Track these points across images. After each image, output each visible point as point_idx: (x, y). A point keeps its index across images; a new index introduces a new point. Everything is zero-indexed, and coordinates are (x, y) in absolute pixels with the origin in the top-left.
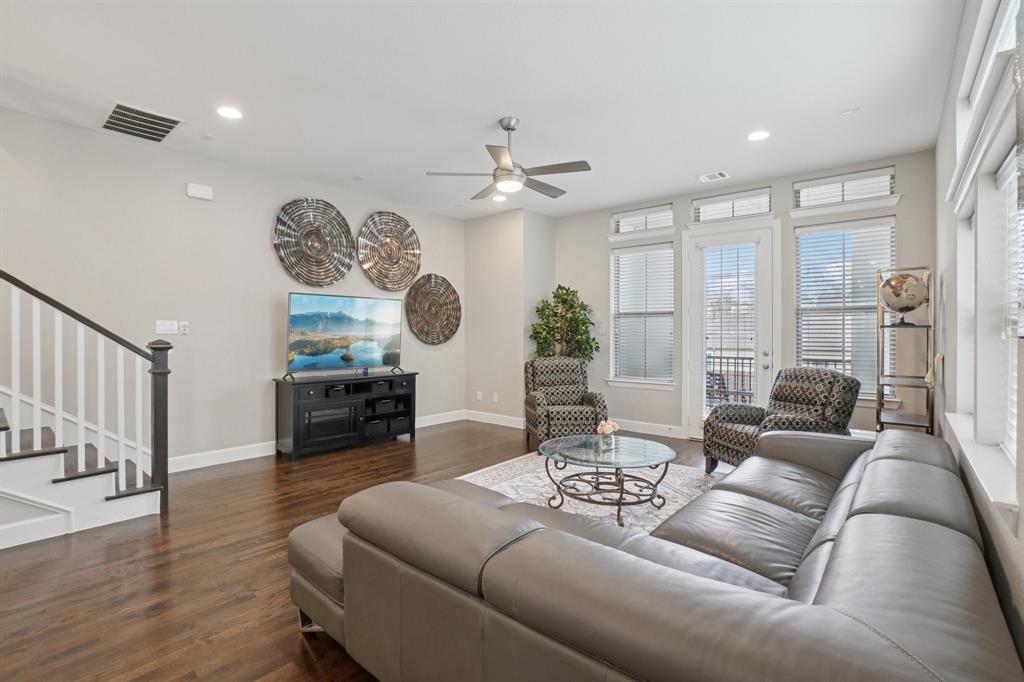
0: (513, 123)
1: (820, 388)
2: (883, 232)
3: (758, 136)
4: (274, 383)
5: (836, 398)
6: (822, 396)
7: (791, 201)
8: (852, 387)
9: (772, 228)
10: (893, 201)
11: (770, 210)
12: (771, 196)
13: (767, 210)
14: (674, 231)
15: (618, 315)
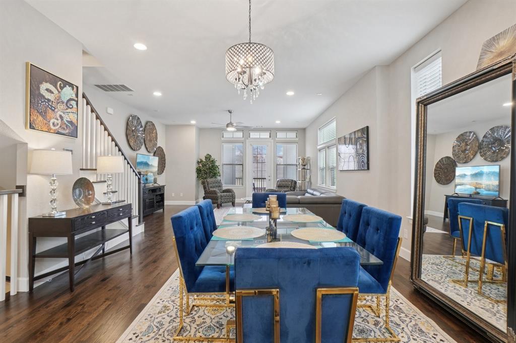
1: (290, 183)
2: (294, 146)
6: (290, 185)
7: (275, 136)
8: (295, 183)
10: (297, 139)
11: (270, 137)
12: (270, 134)
13: (268, 137)
14: (243, 139)
15: (223, 165)
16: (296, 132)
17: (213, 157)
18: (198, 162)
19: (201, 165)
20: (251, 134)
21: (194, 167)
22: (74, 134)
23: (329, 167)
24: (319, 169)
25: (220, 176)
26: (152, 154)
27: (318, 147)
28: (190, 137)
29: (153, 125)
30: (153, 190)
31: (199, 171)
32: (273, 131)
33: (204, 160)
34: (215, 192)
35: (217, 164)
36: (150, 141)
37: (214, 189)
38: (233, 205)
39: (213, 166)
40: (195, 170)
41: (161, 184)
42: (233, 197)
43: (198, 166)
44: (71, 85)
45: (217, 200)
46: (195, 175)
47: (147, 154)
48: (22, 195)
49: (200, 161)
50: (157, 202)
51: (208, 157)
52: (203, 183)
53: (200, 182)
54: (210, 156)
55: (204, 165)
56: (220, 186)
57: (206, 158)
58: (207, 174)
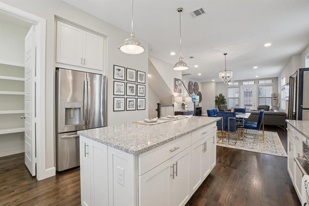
1: (265, 107)
2: (271, 87)
5: (267, 108)
7: (258, 83)
8: (269, 107)
9: (255, 86)
10: (272, 83)
11: (255, 83)
12: (255, 82)
13: (254, 84)
14: (239, 86)
15: (228, 98)
16: (272, 79)
17: (223, 95)
18: (216, 98)
19: (217, 99)
20: (243, 83)
21: (214, 99)
22: (181, 92)
25: (226, 103)
26: (197, 95)
27: (281, 88)
28: (212, 86)
29: (197, 83)
30: (198, 109)
31: (216, 101)
32: (256, 81)
34: (223, 111)
35: (225, 98)
36: (196, 90)
37: (223, 109)
39: (223, 99)
40: (214, 101)
41: (201, 107)
44: (180, 80)
46: (214, 103)
47: (195, 95)
48: (173, 106)
50: (199, 113)
51: (221, 95)
52: (218, 106)
53: (217, 106)
54: (222, 95)
55: (219, 99)
56: (226, 108)
57: (220, 95)
58: (220, 102)
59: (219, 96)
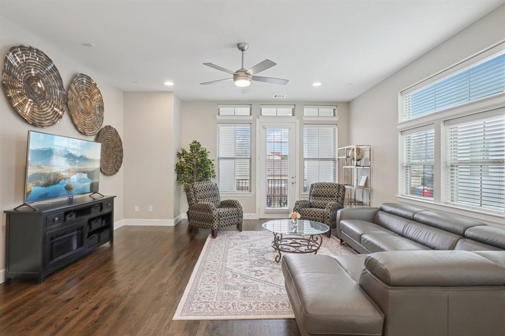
0: (246, 48)
3: (317, 84)
4: (5, 214)
6: (336, 193)
7: (301, 113)
9: (295, 123)
10: (336, 119)
11: (293, 115)
12: (293, 109)
13: (291, 115)
14: (251, 118)
15: (219, 159)
16: (335, 107)
17: (203, 146)
18: (179, 155)
19: (183, 160)
20: (263, 110)
21: (172, 161)
23: (446, 162)
24: (400, 167)
25: (214, 177)
26: (92, 139)
27: (399, 127)
29: (92, 82)
31: (180, 169)
32: (297, 106)
33: (189, 152)
34: (207, 209)
35: (210, 157)
36: (86, 113)
37: (207, 201)
38: (239, 228)
39: (203, 161)
40: (173, 168)
41: (107, 195)
42: (239, 215)
43: (178, 161)
45: (212, 221)
46: (173, 176)
47: (78, 136)
49: (181, 152)
51: (195, 146)
52: (187, 190)
53: (183, 187)
54: (199, 145)
55: (188, 160)
56: (216, 195)
57: (192, 147)
58: (192, 174)
59: (188, 151)
